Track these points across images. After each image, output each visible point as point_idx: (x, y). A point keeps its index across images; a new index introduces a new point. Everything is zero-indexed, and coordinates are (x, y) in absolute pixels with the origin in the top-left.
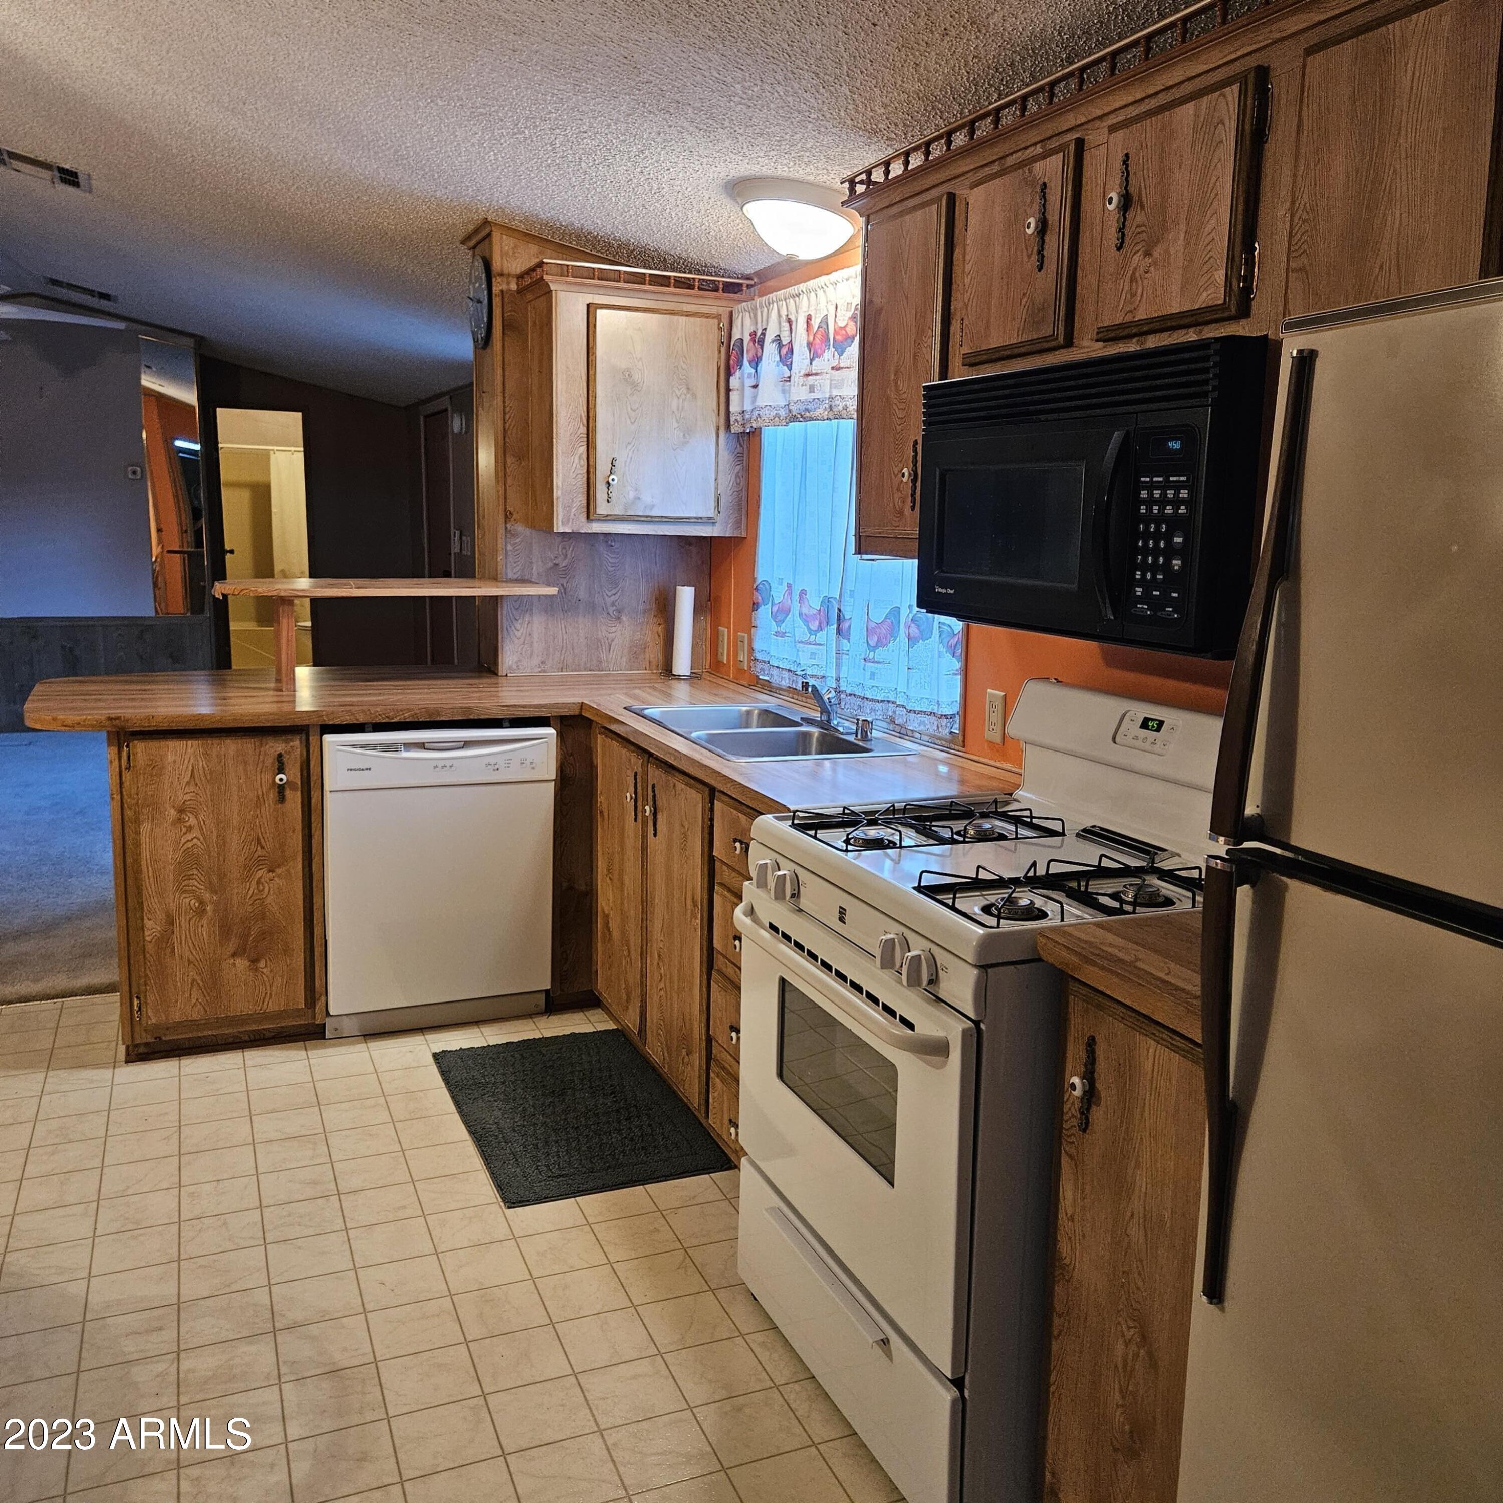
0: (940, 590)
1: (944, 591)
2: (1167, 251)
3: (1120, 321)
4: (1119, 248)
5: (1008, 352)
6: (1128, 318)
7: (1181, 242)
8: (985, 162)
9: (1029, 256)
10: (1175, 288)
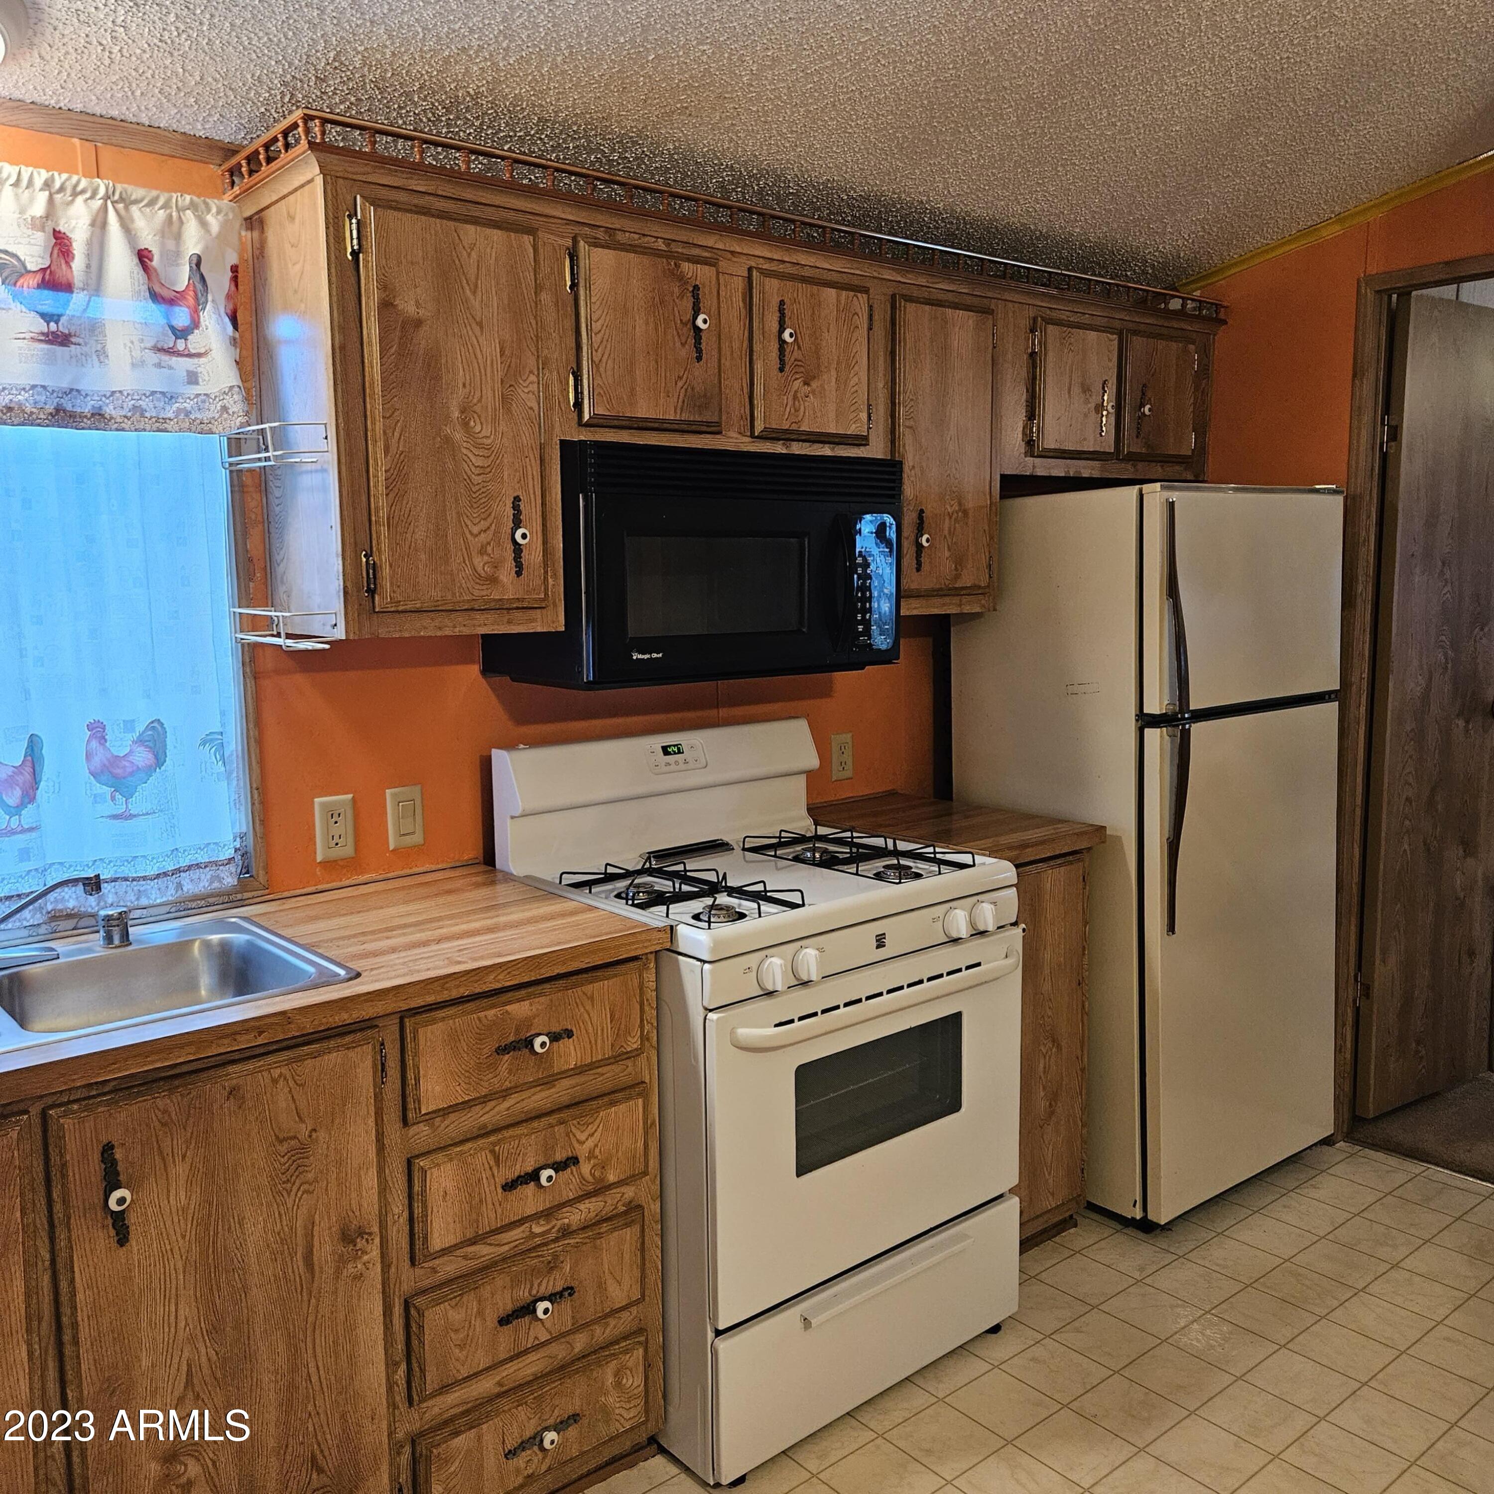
0: (640, 656)
1: (646, 656)
2: (822, 386)
3: (787, 427)
4: (781, 370)
5: (656, 425)
6: (794, 427)
7: (833, 383)
8: (592, 222)
9: (683, 345)
10: (832, 415)
